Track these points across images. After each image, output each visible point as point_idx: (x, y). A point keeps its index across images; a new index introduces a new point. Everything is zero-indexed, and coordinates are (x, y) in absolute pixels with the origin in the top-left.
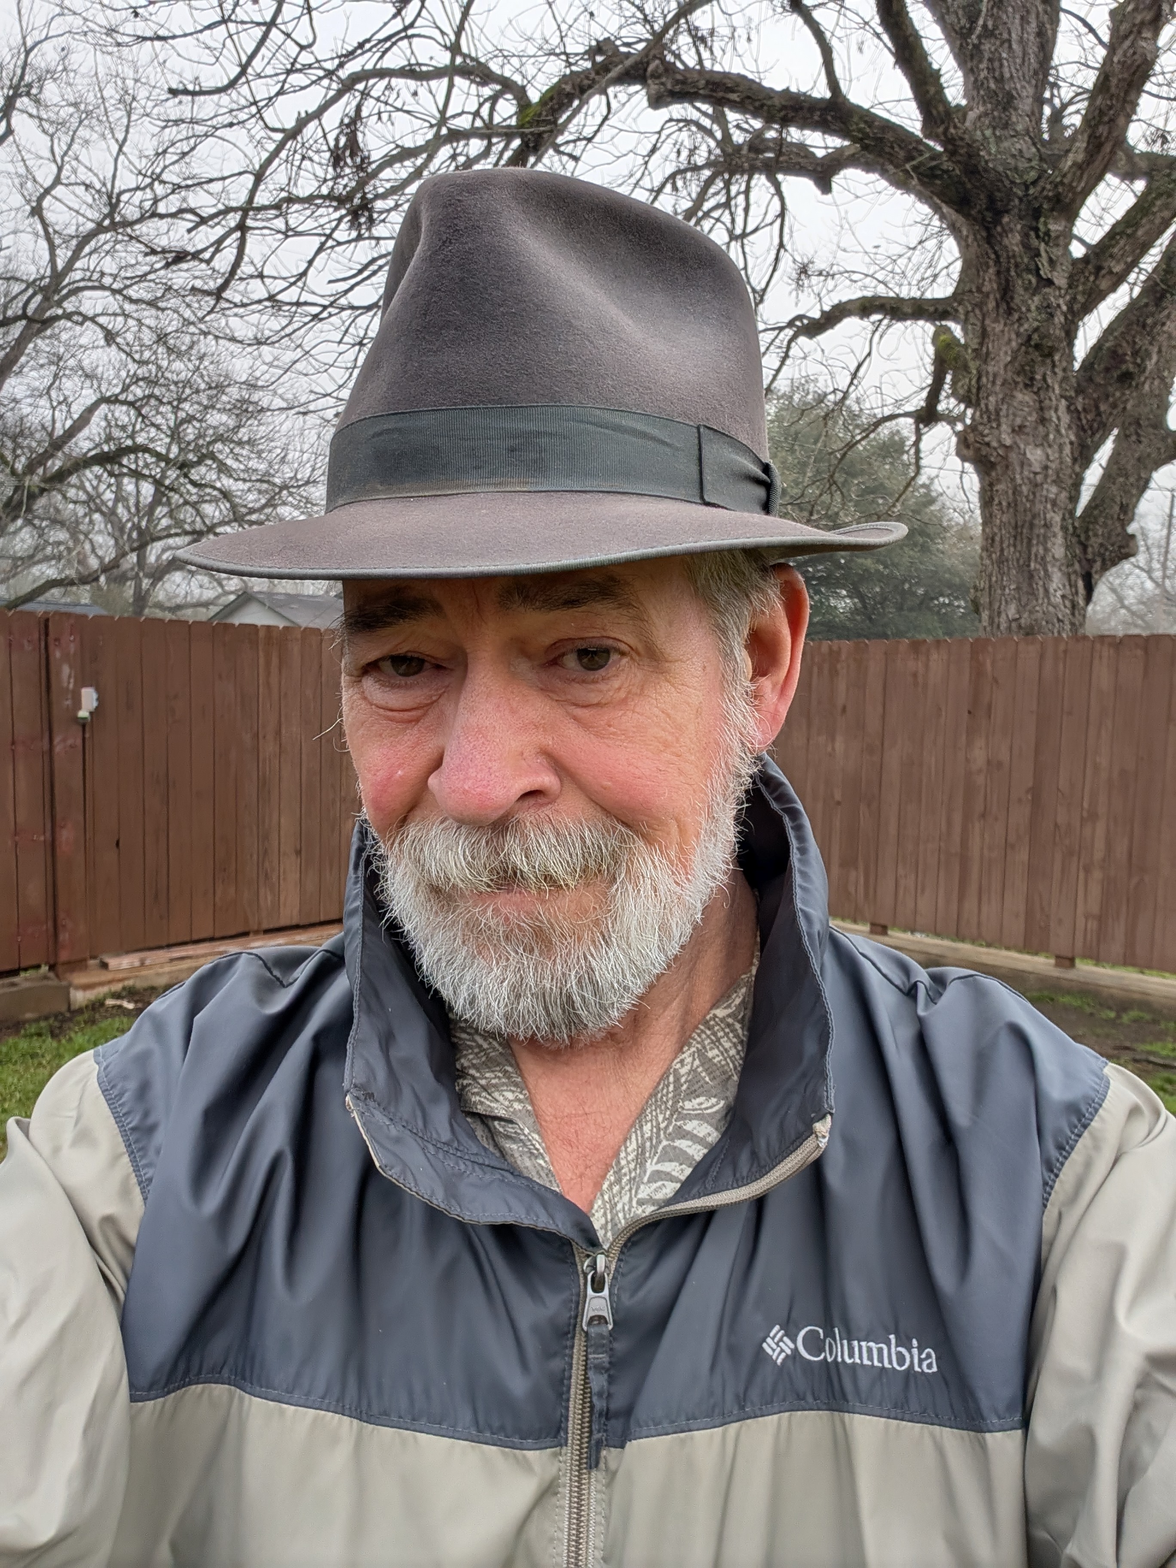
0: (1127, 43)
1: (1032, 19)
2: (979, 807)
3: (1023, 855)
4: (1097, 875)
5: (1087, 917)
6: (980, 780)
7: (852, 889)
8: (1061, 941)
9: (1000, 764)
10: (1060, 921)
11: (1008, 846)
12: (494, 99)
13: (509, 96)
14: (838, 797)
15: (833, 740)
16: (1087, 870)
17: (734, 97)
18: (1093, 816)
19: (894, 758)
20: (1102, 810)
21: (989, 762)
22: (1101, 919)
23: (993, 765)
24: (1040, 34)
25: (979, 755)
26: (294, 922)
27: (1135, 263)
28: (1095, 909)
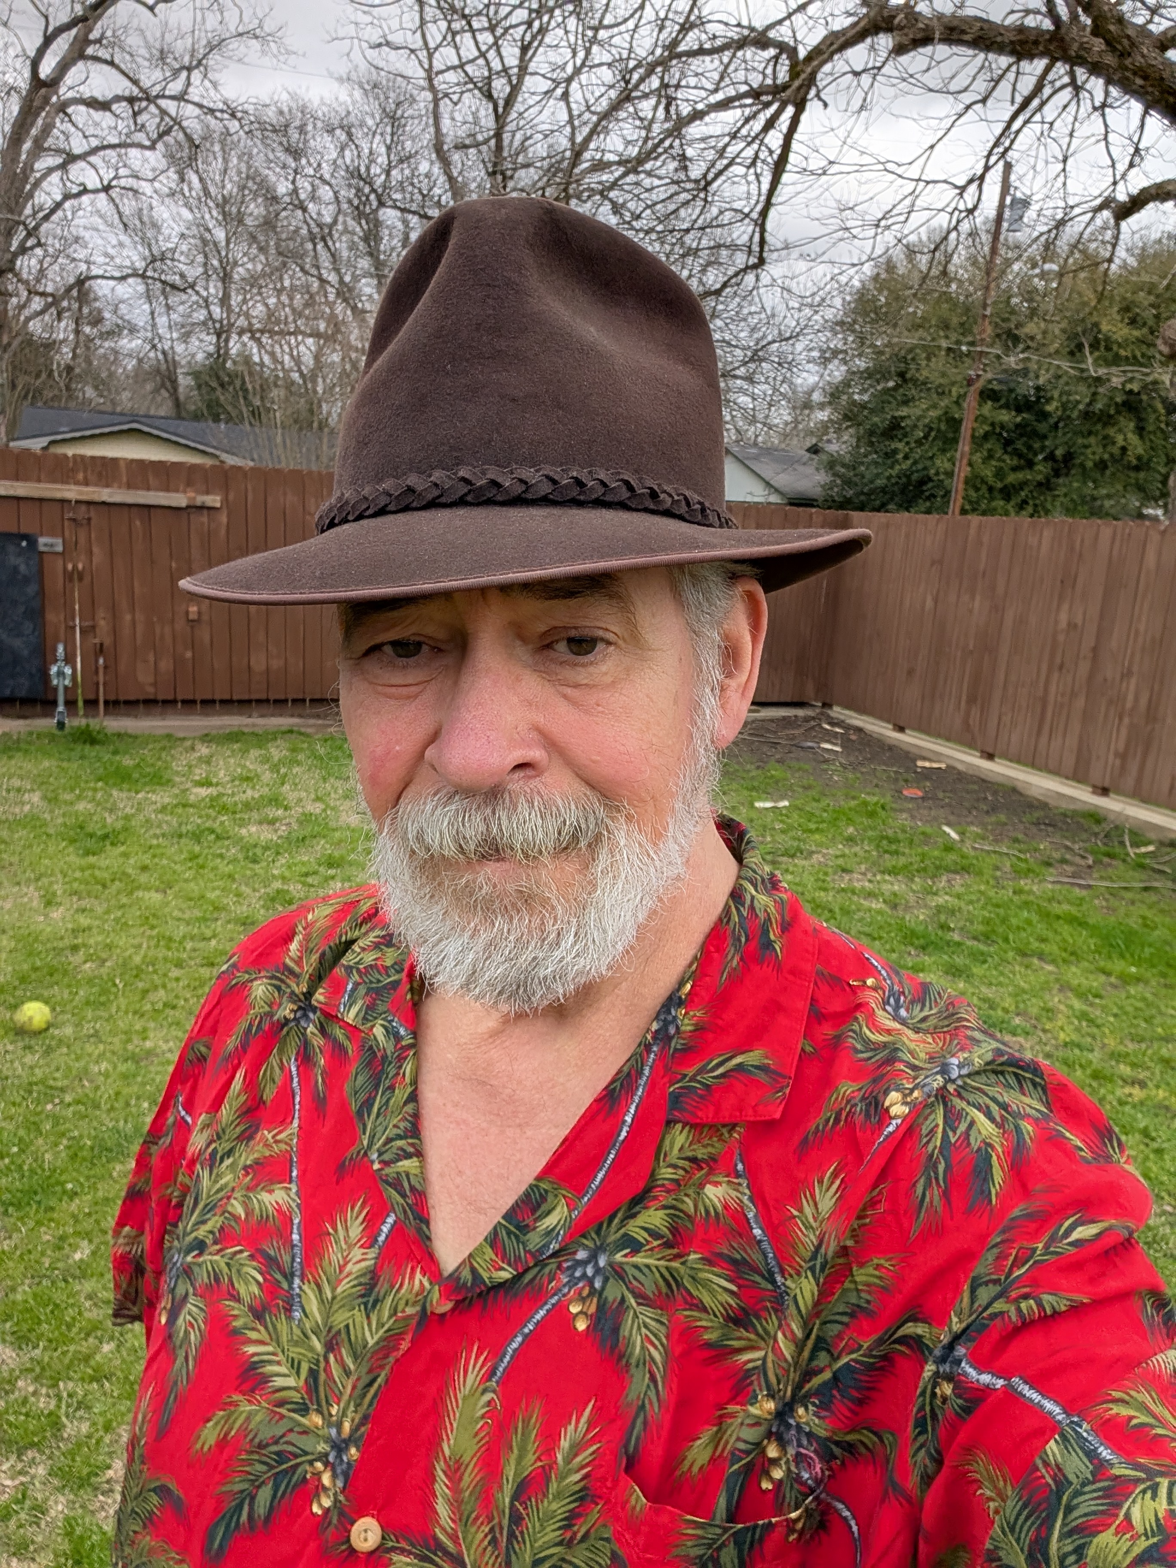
2: (1058, 660)
3: (1080, 703)
4: (1126, 721)
5: (1117, 754)
6: (1061, 638)
7: (971, 722)
8: (1097, 774)
9: (1076, 625)
10: (1098, 757)
11: (1073, 695)
14: (971, 647)
15: (973, 598)
16: (1121, 719)
17: (967, 37)
19: (1010, 617)
20: (1135, 669)
21: (1069, 624)
22: (1123, 757)
23: (1072, 626)
25: (1063, 617)
28: (1121, 747)
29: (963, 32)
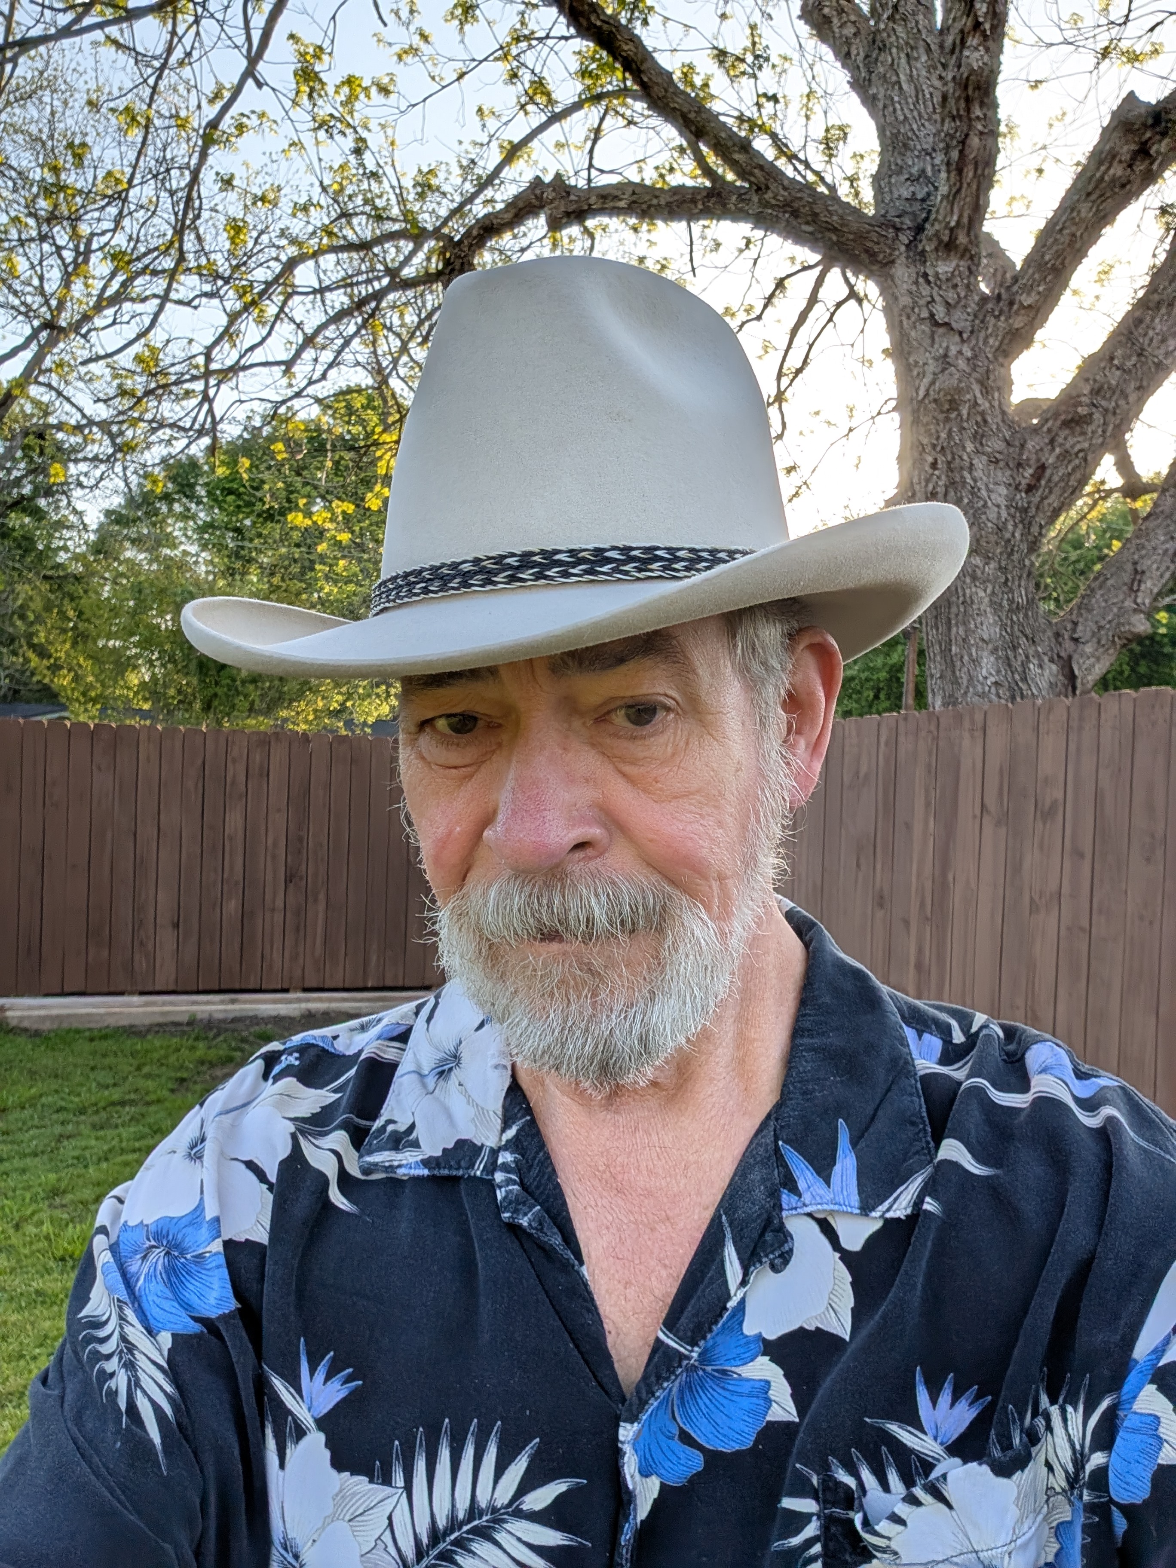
29: (616, 198)
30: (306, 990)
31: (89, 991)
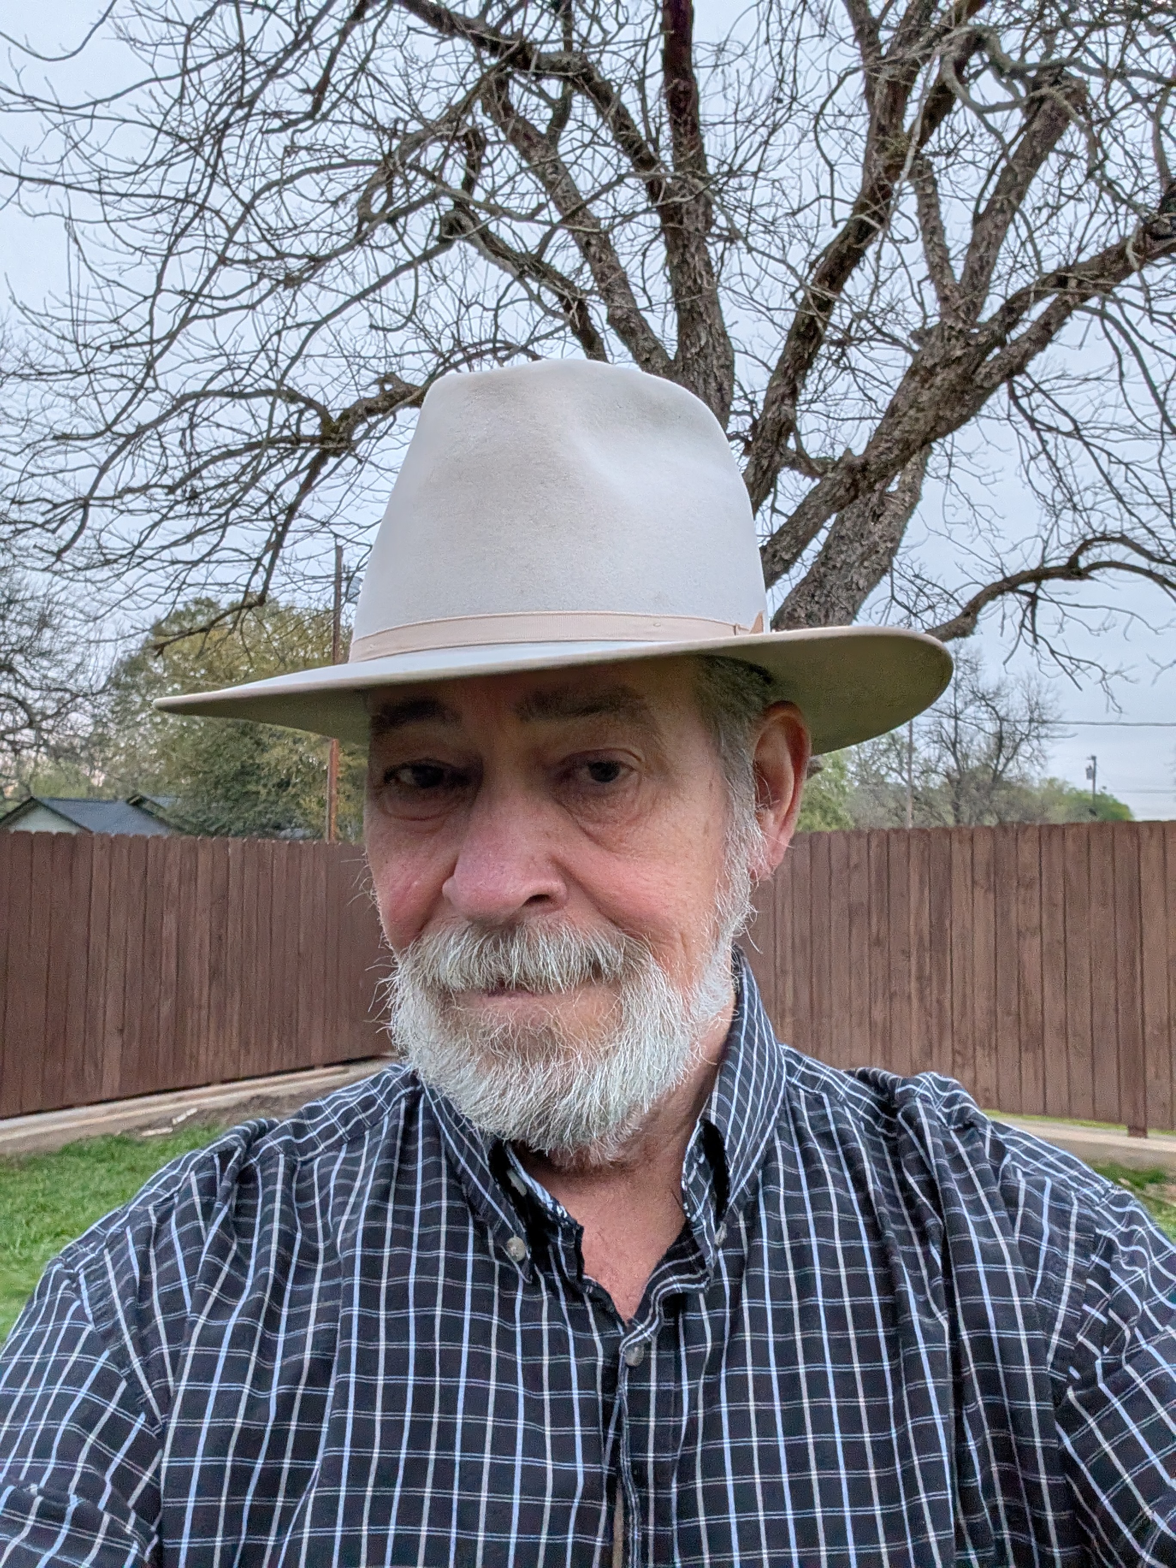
0: (774, 408)
1: (711, 380)
12: (301, 412)
13: (313, 412)
18: (784, 972)
24: (720, 389)
26: (115, 1095)
27: (798, 554)
30: (225, 1082)
31: (44, 1108)
